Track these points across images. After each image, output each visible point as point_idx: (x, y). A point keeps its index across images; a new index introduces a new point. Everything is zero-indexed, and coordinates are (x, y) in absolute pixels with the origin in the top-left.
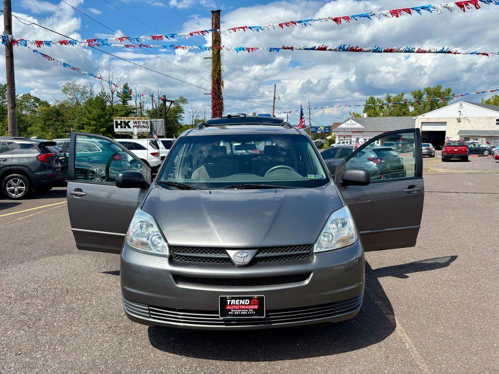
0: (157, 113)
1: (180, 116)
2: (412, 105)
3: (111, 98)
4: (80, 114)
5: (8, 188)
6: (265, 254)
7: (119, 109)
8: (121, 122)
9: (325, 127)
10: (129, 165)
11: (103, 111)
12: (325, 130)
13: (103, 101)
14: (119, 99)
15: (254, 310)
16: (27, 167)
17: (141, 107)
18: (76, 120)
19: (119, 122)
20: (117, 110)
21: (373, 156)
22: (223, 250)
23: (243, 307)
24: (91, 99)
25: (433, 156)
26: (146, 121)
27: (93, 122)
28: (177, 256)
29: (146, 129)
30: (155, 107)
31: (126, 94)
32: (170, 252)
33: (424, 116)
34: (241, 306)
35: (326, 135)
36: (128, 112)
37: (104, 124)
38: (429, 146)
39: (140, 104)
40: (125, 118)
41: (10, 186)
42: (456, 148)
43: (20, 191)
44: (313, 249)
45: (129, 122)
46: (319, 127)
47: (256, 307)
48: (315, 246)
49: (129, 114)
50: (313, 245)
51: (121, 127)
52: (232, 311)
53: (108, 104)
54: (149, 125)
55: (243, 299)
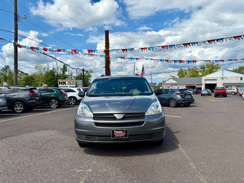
0: (79, 78)
1: (90, 79)
2: (201, 72)
3: (57, 71)
4: (43, 78)
5: (15, 108)
6: (128, 116)
7: (61, 76)
8: (62, 82)
9: (159, 83)
10: (68, 99)
11: (53, 77)
12: (159, 84)
13: (54, 72)
14: (61, 71)
15: (124, 135)
16: (24, 99)
17: (71, 75)
18: (40, 81)
19: (61, 82)
20: (60, 76)
21: (179, 92)
22: (113, 114)
23: (120, 134)
24: (48, 72)
25: (211, 95)
26: (73, 81)
27: (48, 82)
28: (96, 117)
29: (74, 85)
30: (78, 75)
31: (65, 69)
32: (93, 116)
33: (206, 76)
34: (119, 133)
35: (160, 87)
36: (65, 77)
37: (54, 83)
38: (208, 90)
39: (71, 73)
40: (64, 80)
41: (16, 107)
42: (220, 91)
43: (20, 110)
44: (145, 114)
45: (65, 82)
46: (156, 83)
47: (125, 134)
48: (146, 113)
49: (65, 78)
50: (145, 113)
51: (62, 84)
52: (116, 135)
53: (56, 74)
54: (75, 83)
55: (120, 131)
